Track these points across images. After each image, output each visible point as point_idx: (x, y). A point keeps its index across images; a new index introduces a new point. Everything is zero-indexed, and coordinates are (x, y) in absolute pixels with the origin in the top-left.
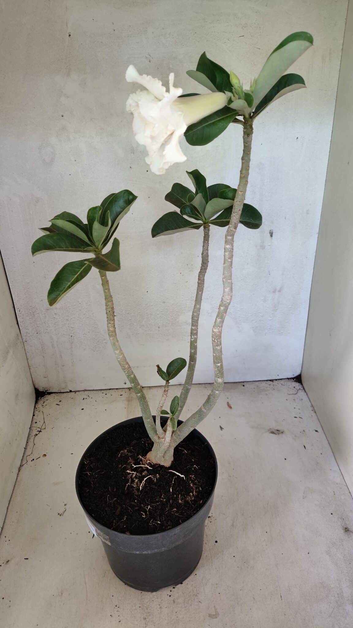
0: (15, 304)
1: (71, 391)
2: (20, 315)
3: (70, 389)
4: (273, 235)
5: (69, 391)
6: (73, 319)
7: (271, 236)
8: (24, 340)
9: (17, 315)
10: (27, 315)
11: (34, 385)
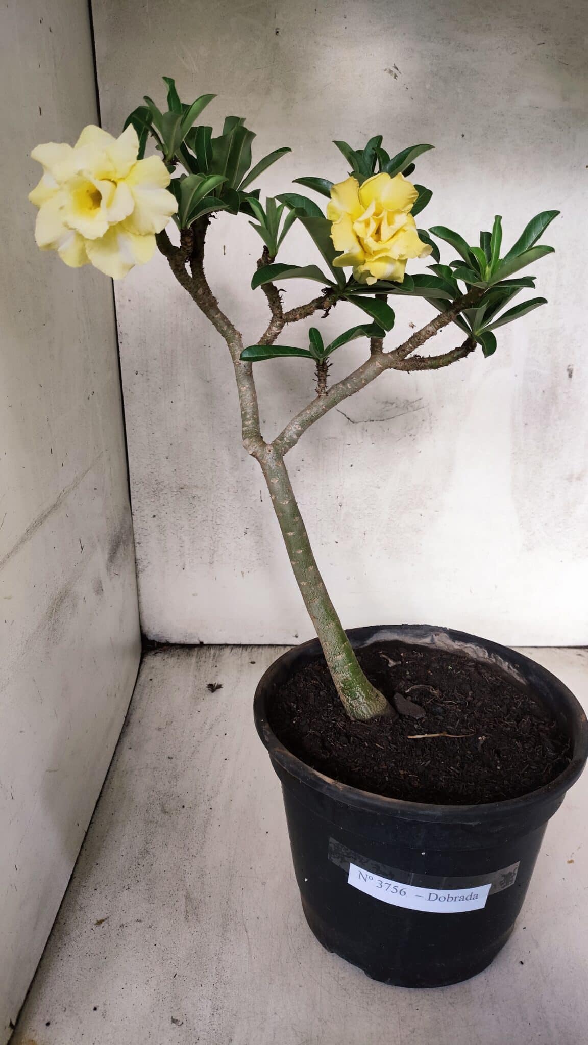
0: (130, 474)
1: (201, 645)
2: (136, 494)
3: (201, 640)
4: (574, 374)
5: (198, 643)
6: (223, 508)
7: (570, 376)
8: (137, 541)
9: (132, 494)
10: (147, 495)
11: (141, 626)
